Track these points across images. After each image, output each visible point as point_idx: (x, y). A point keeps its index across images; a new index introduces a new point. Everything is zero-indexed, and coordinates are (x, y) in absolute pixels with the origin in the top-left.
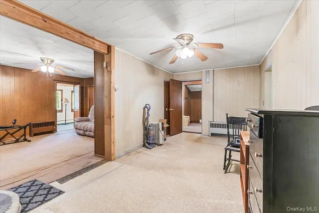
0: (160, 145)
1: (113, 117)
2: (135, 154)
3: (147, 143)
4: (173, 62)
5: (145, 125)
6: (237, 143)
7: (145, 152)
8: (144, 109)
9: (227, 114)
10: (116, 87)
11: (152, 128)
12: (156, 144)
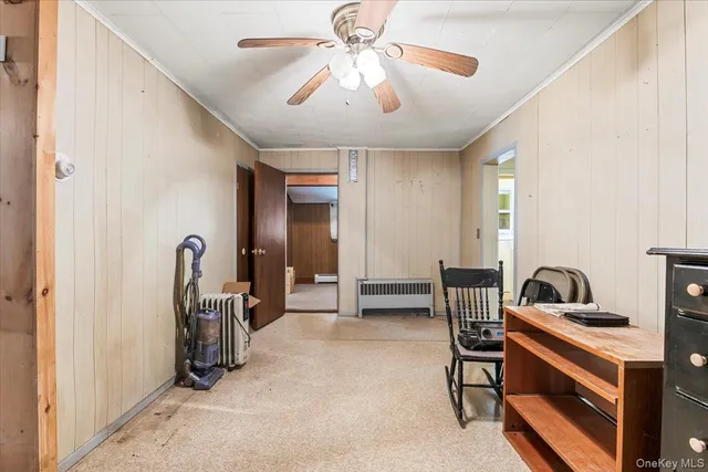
0: (238, 367)
1: (45, 292)
2: (154, 427)
3: (193, 369)
4: (298, 99)
5: (182, 307)
6: (483, 338)
7: (190, 405)
8: (180, 251)
9: (441, 262)
10: (63, 157)
11: (211, 316)
12: (221, 366)
